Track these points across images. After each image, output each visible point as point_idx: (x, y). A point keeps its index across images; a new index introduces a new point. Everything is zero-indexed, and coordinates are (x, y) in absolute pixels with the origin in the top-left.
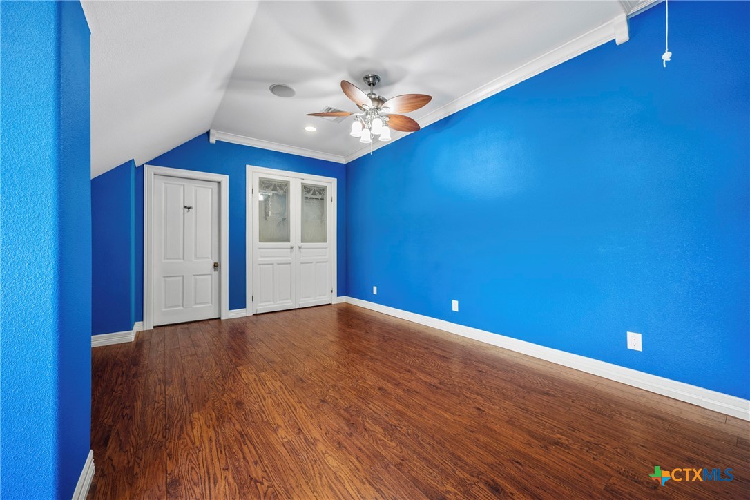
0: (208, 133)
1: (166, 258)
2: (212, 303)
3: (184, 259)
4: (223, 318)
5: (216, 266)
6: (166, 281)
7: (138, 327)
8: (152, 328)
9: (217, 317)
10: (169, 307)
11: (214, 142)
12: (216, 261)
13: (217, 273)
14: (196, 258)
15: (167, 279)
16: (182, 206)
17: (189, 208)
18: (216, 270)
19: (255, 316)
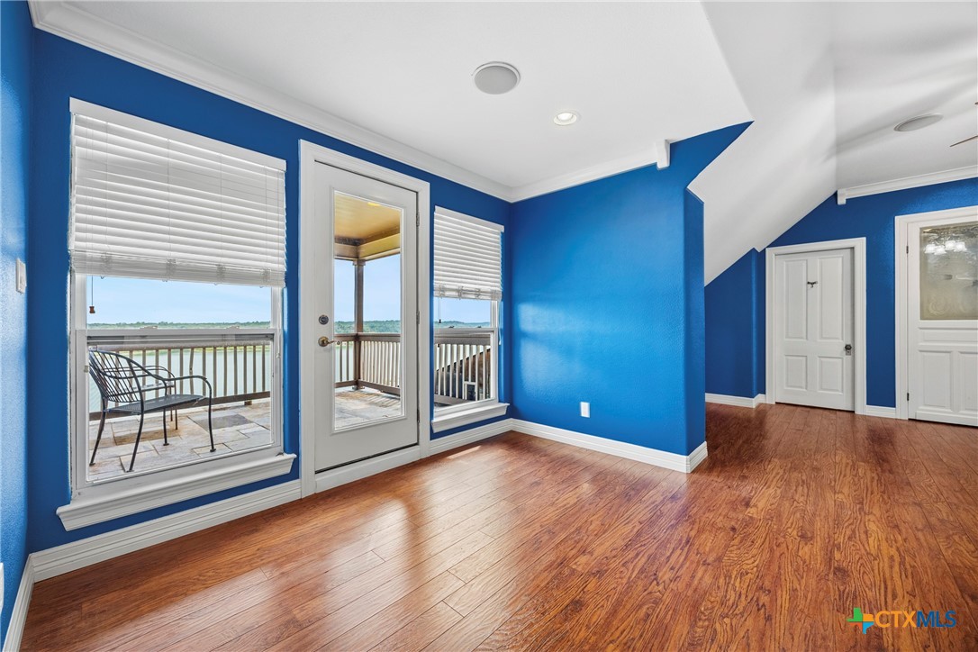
0: (835, 195)
1: (787, 337)
2: (842, 391)
3: (807, 338)
4: (858, 412)
5: (848, 348)
6: (787, 360)
7: (759, 399)
8: (774, 403)
9: (850, 409)
10: (791, 386)
11: (844, 202)
12: (849, 343)
13: (849, 357)
14: (822, 337)
15: (789, 358)
16: (805, 282)
17: (813, 284)
18: (848, 353)
19: (911, 423)
